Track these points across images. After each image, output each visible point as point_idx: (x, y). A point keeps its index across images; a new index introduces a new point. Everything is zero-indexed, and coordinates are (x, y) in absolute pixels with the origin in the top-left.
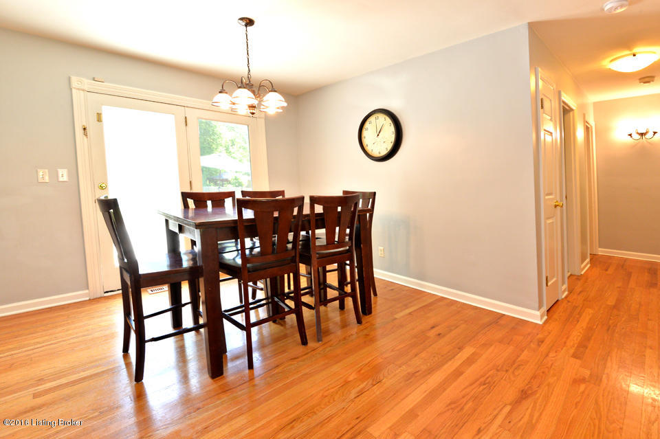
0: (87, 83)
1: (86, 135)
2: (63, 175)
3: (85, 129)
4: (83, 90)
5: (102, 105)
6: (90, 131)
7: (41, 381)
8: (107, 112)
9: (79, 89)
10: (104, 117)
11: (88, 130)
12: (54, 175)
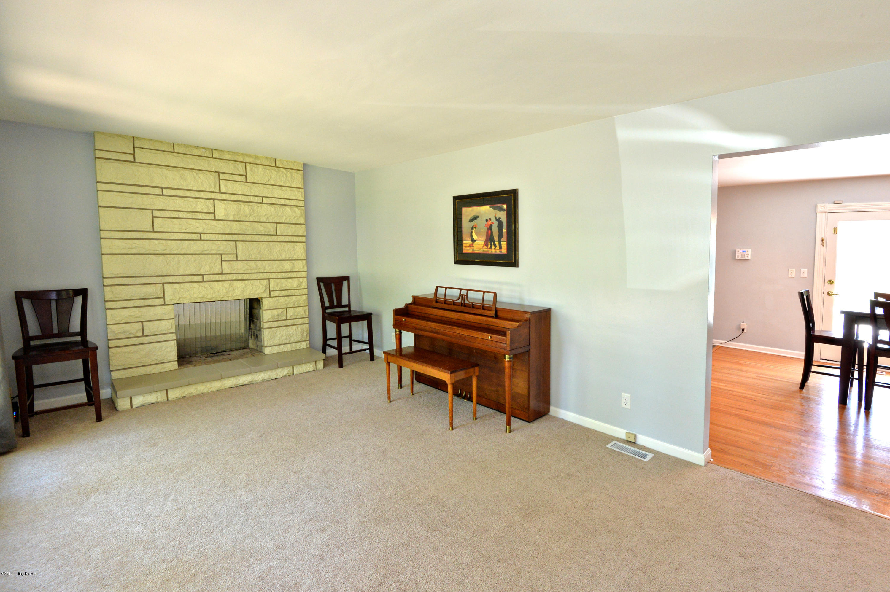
0: (828, 207)
1: (823, 245)
2: (804, 272)
3: (822, 241)
4: (825, 212)
5: (839, 221)
6: (827, 242)
7: (762, 374)
8: (841, 226)
9: (822, 212)
10: (839, 231)
11: (825, 241)
12: (798, 272)
